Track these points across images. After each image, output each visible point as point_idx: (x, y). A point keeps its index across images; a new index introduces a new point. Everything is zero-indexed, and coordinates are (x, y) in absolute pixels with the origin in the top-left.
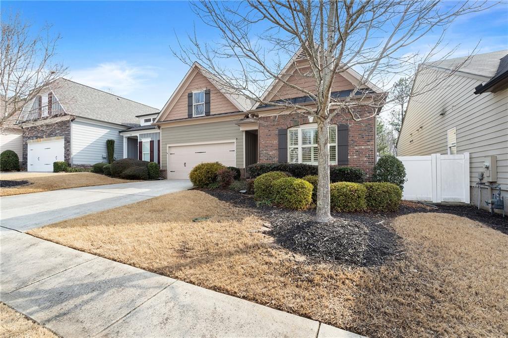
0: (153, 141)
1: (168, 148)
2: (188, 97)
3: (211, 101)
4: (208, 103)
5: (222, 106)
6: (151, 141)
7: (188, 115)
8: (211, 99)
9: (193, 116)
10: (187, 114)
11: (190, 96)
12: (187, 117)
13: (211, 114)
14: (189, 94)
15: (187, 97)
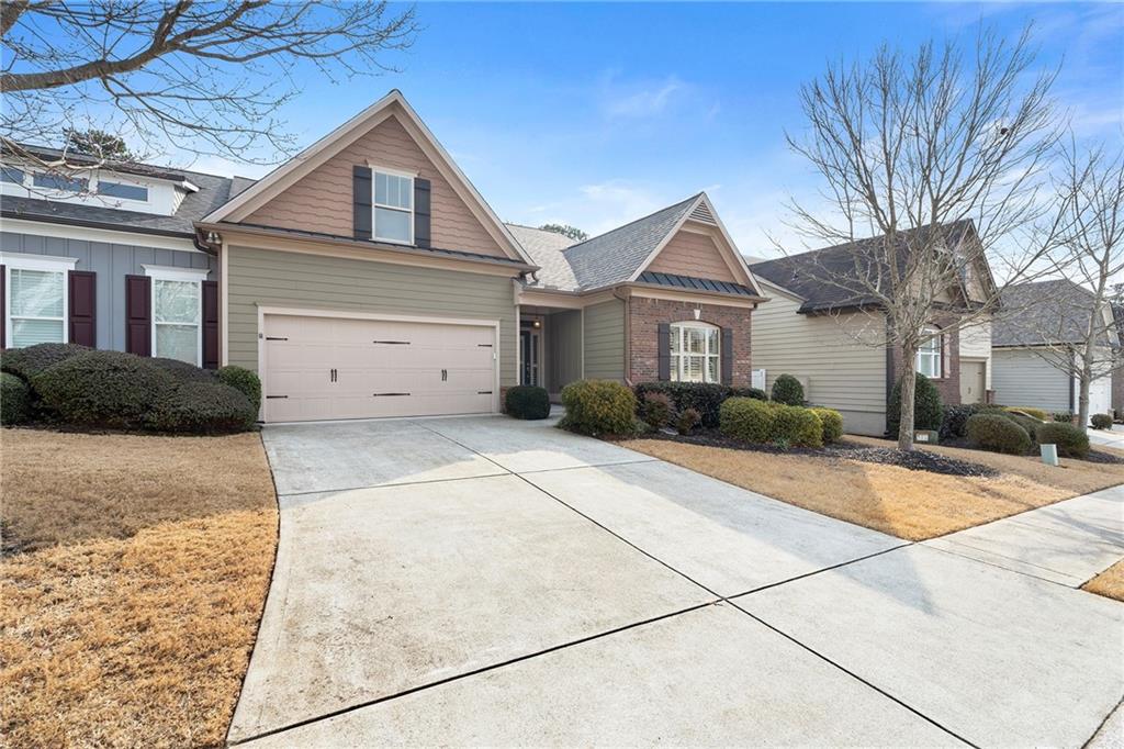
0: (91, 277)
1: (261, 318)
2: (355, 176)
3: (433, 214)
4: (423, 215)
5: (465, 234)
6: (71, 273)
7: (355, 230)
8: (433, 206)
9: (374, 238)
10: (351, 225)
11: (362, 177)
12: (351, 234)
13: (433, 246)
14: (355, 167)
15: (350, 174)
